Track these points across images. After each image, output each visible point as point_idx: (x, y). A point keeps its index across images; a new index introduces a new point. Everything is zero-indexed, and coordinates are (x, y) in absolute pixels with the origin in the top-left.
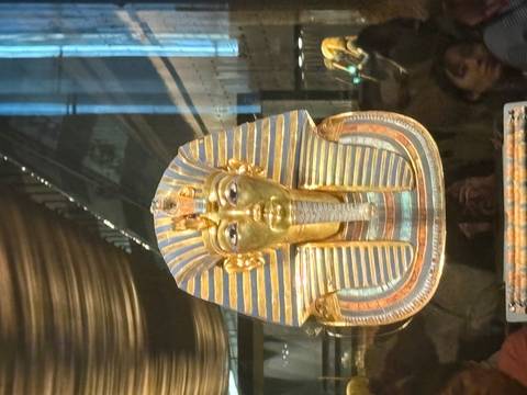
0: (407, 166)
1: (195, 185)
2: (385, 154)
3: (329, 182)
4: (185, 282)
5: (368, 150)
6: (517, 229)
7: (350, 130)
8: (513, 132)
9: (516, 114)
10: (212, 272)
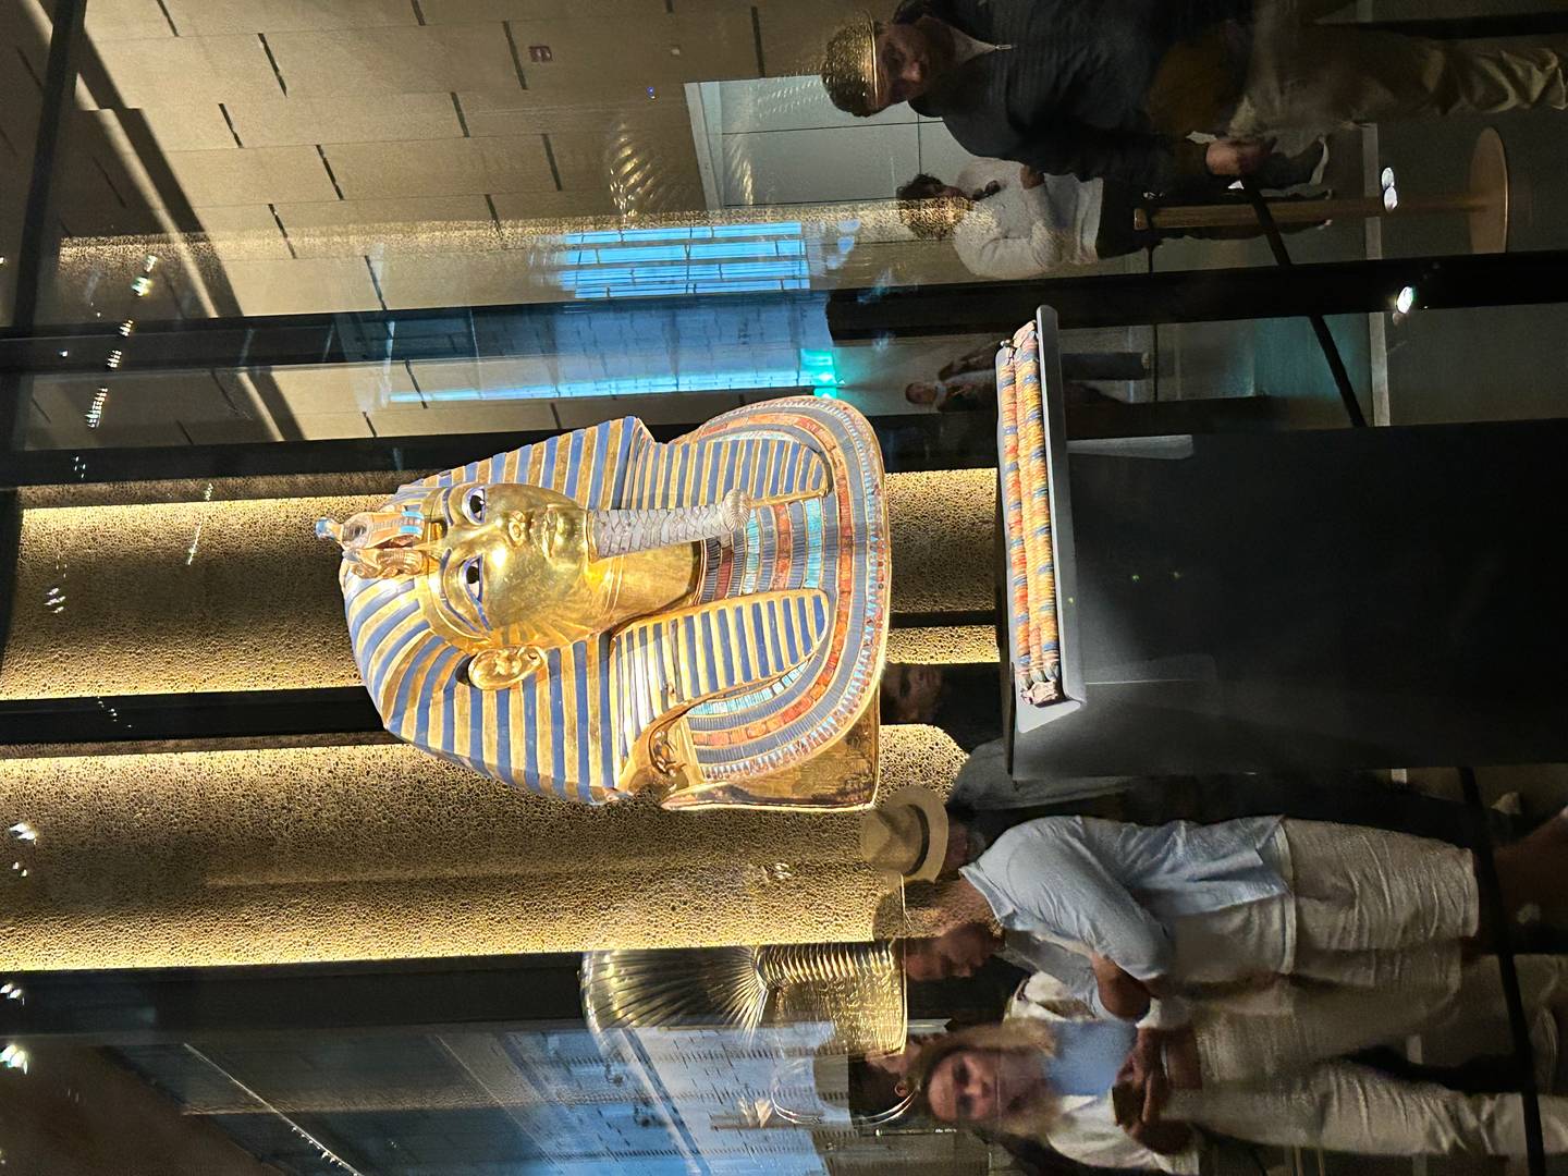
4: (399, 715)
7: (716, 430)
10: (449, 693)
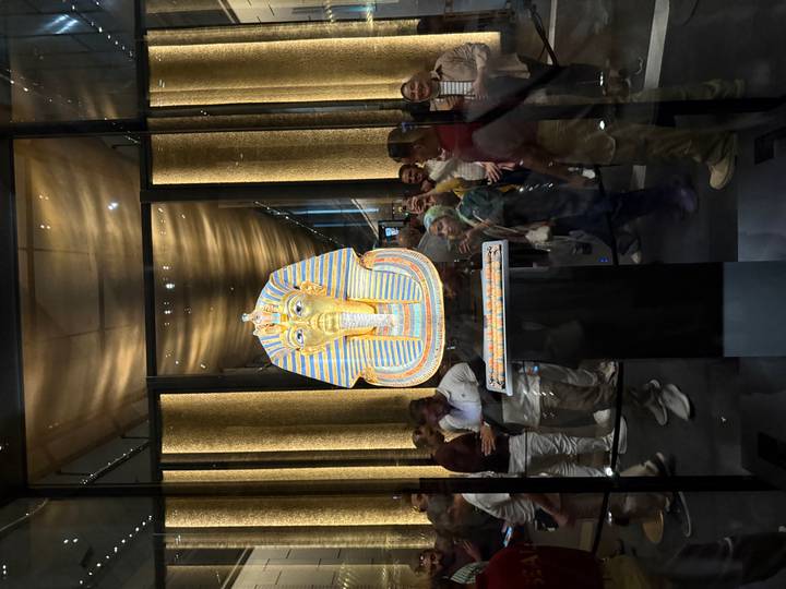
0: (418, 286)
1: (275, 303)
2: (402, 278)
3: (366, 296)
4: (277, 360)
5: (391, 275)
6: (494, 330)
7: (380, 261)
8: (490, 262)
9: (493, 250)
10: (293, 354)
